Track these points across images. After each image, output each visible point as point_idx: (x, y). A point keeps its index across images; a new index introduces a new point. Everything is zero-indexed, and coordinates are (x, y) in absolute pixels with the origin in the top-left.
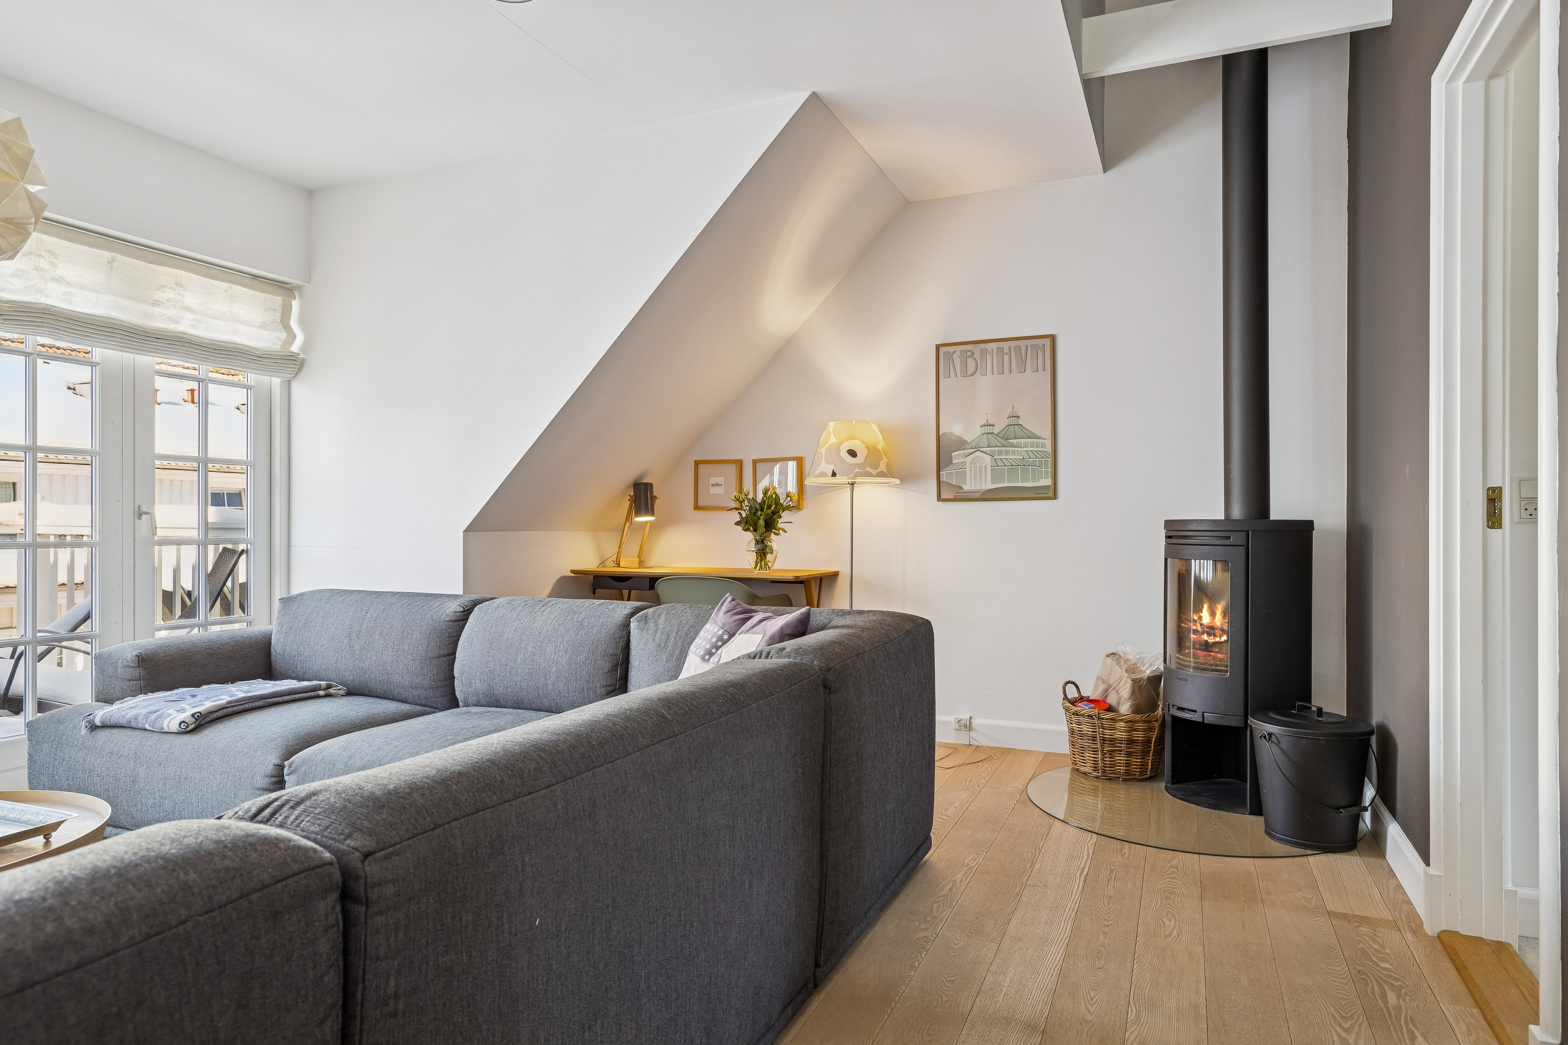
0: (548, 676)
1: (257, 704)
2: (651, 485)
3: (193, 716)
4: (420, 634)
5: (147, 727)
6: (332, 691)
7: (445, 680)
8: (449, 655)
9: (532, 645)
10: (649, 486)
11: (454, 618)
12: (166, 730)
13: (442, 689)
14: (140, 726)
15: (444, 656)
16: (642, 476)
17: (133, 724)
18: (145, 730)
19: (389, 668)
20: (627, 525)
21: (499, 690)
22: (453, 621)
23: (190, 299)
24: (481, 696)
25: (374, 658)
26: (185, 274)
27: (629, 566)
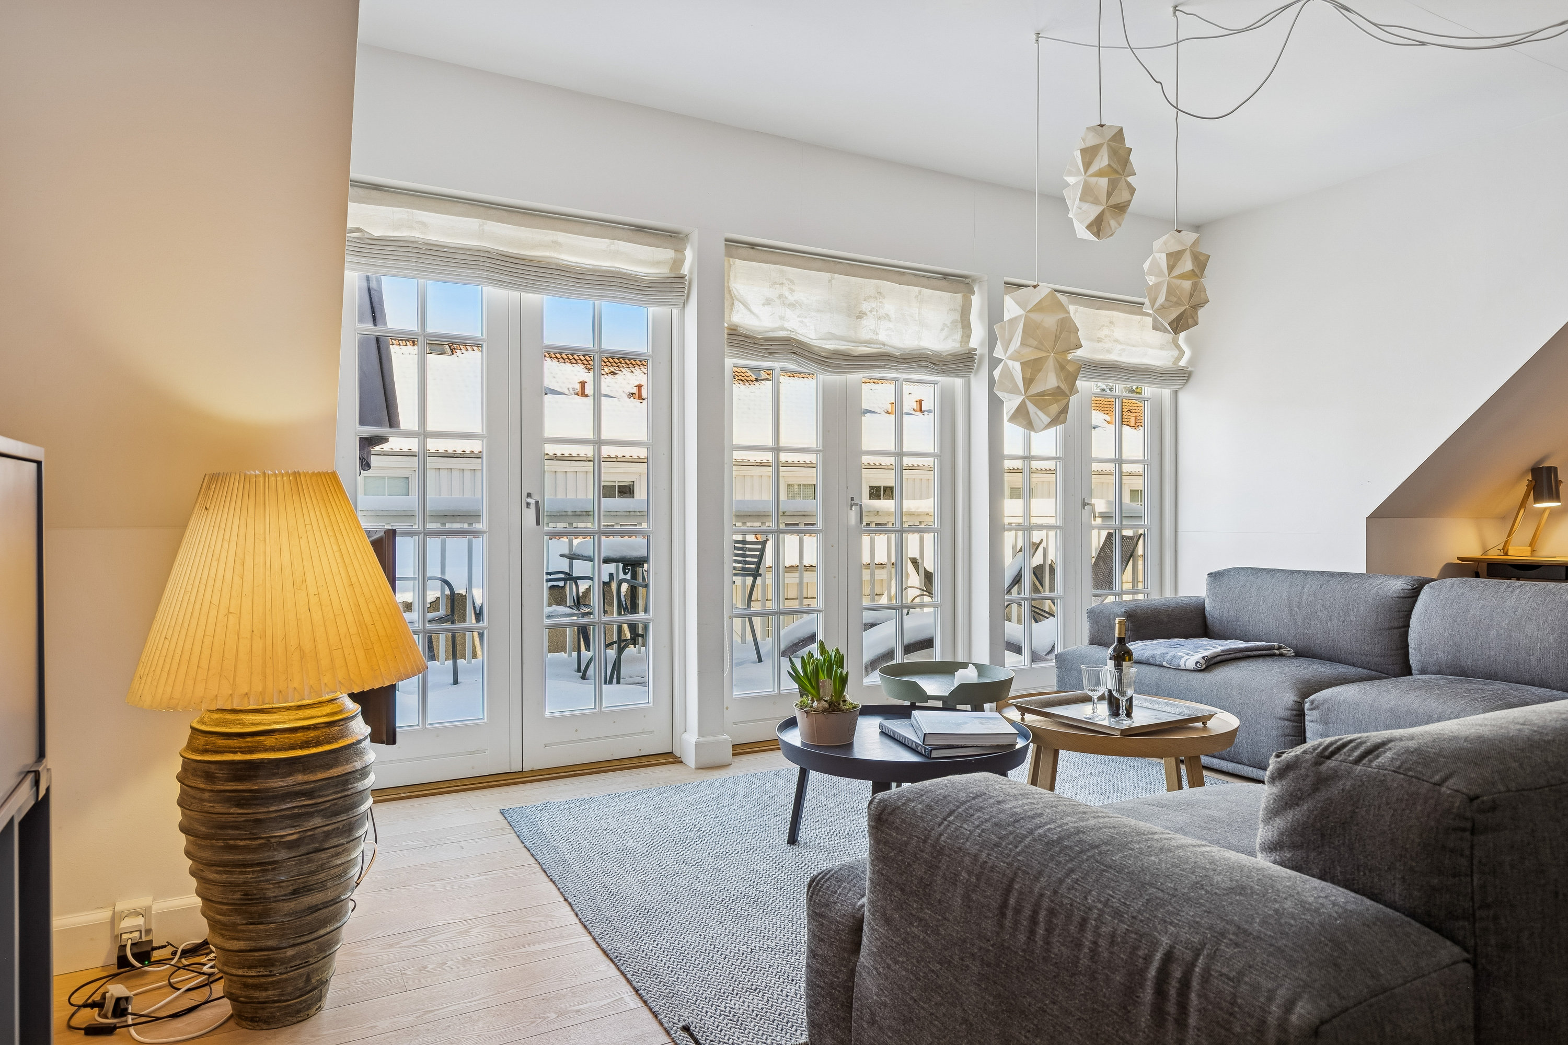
0: (1531, 652)
1: (1239, 655)
2: (1555, 468)
3: (1203, 658)
4: (1367, 607)
5: (1164, 664)
6: (1283, 651)
7: (1397, 650)
8: (1404, 627)
9: (1507, 622)
10: (1552, 471)
11: (1402, 595)
12: (1183, 667)
13: (1394, 658)
14: (1157, 663)
15: (1395, 628)
16: (1542, 460)
17: (1151, 661)
18: (1162, 666)
19: (1335, 636)
20: (1522, 511)
21: (1467, 662)
22: (1402, 598)
23: (1118, 333)
24: (1444, 666)
25: (1319, 626)
26: (1115, 313)
27: (1519, 552)
